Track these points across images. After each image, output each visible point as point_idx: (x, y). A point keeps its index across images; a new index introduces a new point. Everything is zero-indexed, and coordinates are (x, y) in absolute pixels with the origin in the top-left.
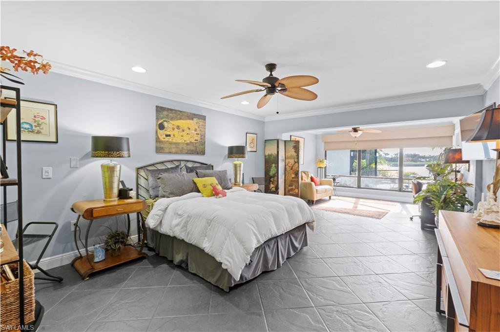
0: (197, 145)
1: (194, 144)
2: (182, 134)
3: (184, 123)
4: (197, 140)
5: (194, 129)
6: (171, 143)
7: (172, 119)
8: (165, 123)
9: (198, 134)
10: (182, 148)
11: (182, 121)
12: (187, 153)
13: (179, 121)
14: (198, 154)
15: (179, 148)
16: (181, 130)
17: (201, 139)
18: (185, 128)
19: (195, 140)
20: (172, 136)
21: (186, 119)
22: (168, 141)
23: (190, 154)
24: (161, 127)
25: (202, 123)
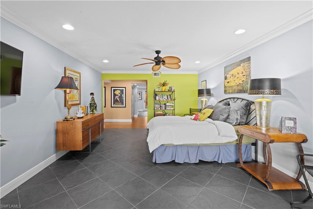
0: (244, 85)
1: (242, 84)
2: (234, 79)
3: (234, 72)
4: (244, 81)
5: (241, 73)
6: (229, 87)
7: (230, 71)
8: (227, 75)
9: (244, 75)
10: (235, 89)
11: (234, 70)
12: (237, 92)
13: (233, 70)
14: (244, 92)
15: (233, 89)
16: (234, 76)
17: (247, 79)
18: (236, 74)
19: (242, 81)
20: (230, 82)
21: (236, 68)
22: (228, 86)
23: (239, 93)
24: (226, 78)
25: (247, 65)
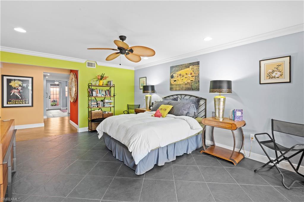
0: (193, 84)
1: (190, 83)
2: (182, 78)
3: (183, 72)
4: (193, 81)
5: (190, 74)
6: (176, 85)
7: (177, 71)
8: (174, 74)
9: (193, 76)
10: (183, 87)
11: (182, 70)
12: (185, 90)
13: (181, 71)
14: (193, 90)
15: (180, 87)
16: (182, 76)
17: (195, 79)
18: (184, 74)
19: (191, 81)
20: (177, 81)
21: (184, 69)
22: (175, 84)
23: (188, 90)
24: (172, 77)
25: (196, 68)
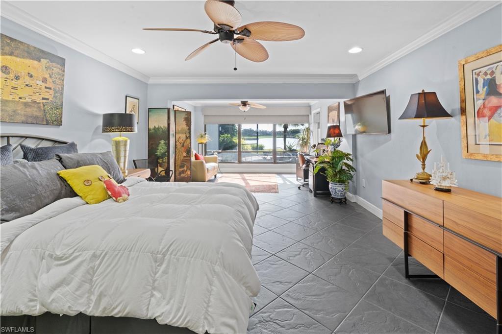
0: (47, 108)
1: (42, 105)
2: (13, 83)
4: (48, 99)
5: (40, 77)
9: (50, 89)
10: (15, 111)
14: (47, 124)
15: (8, 111)
16: (12, 76)
17: (55, 97)
18: (23, 72)
19: (43, 99)
21: (23, 57)
25: (58, 70)
